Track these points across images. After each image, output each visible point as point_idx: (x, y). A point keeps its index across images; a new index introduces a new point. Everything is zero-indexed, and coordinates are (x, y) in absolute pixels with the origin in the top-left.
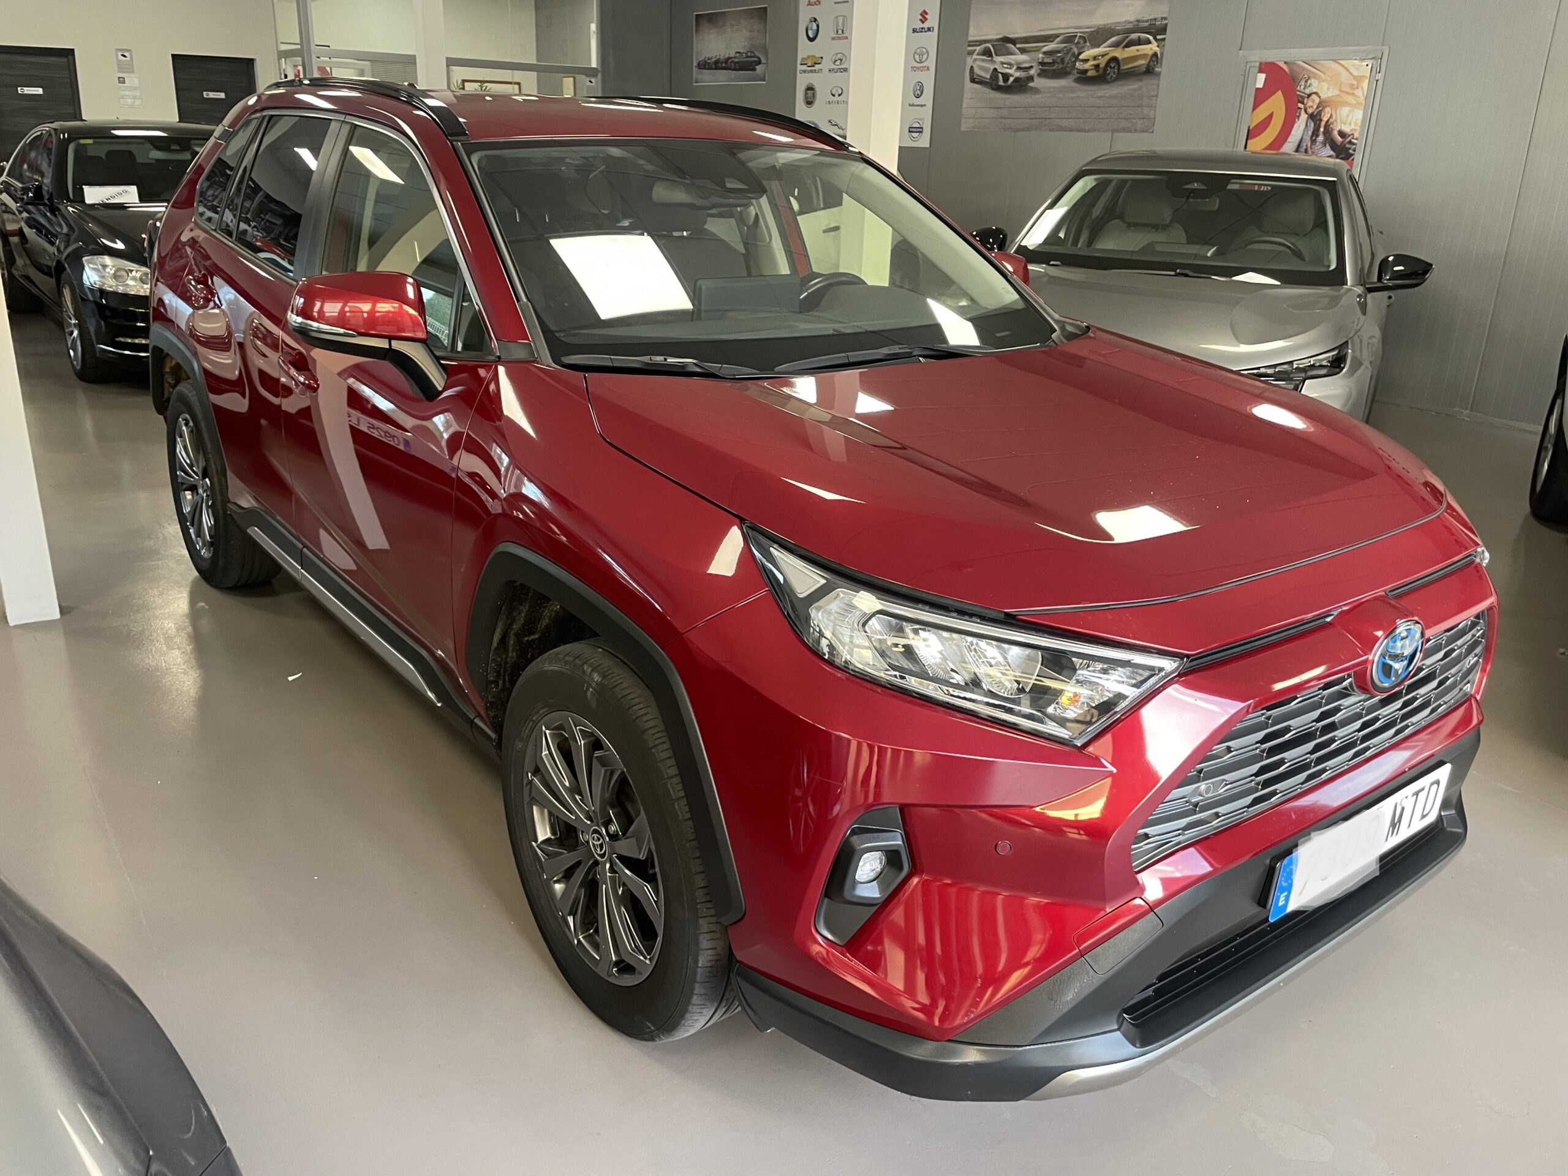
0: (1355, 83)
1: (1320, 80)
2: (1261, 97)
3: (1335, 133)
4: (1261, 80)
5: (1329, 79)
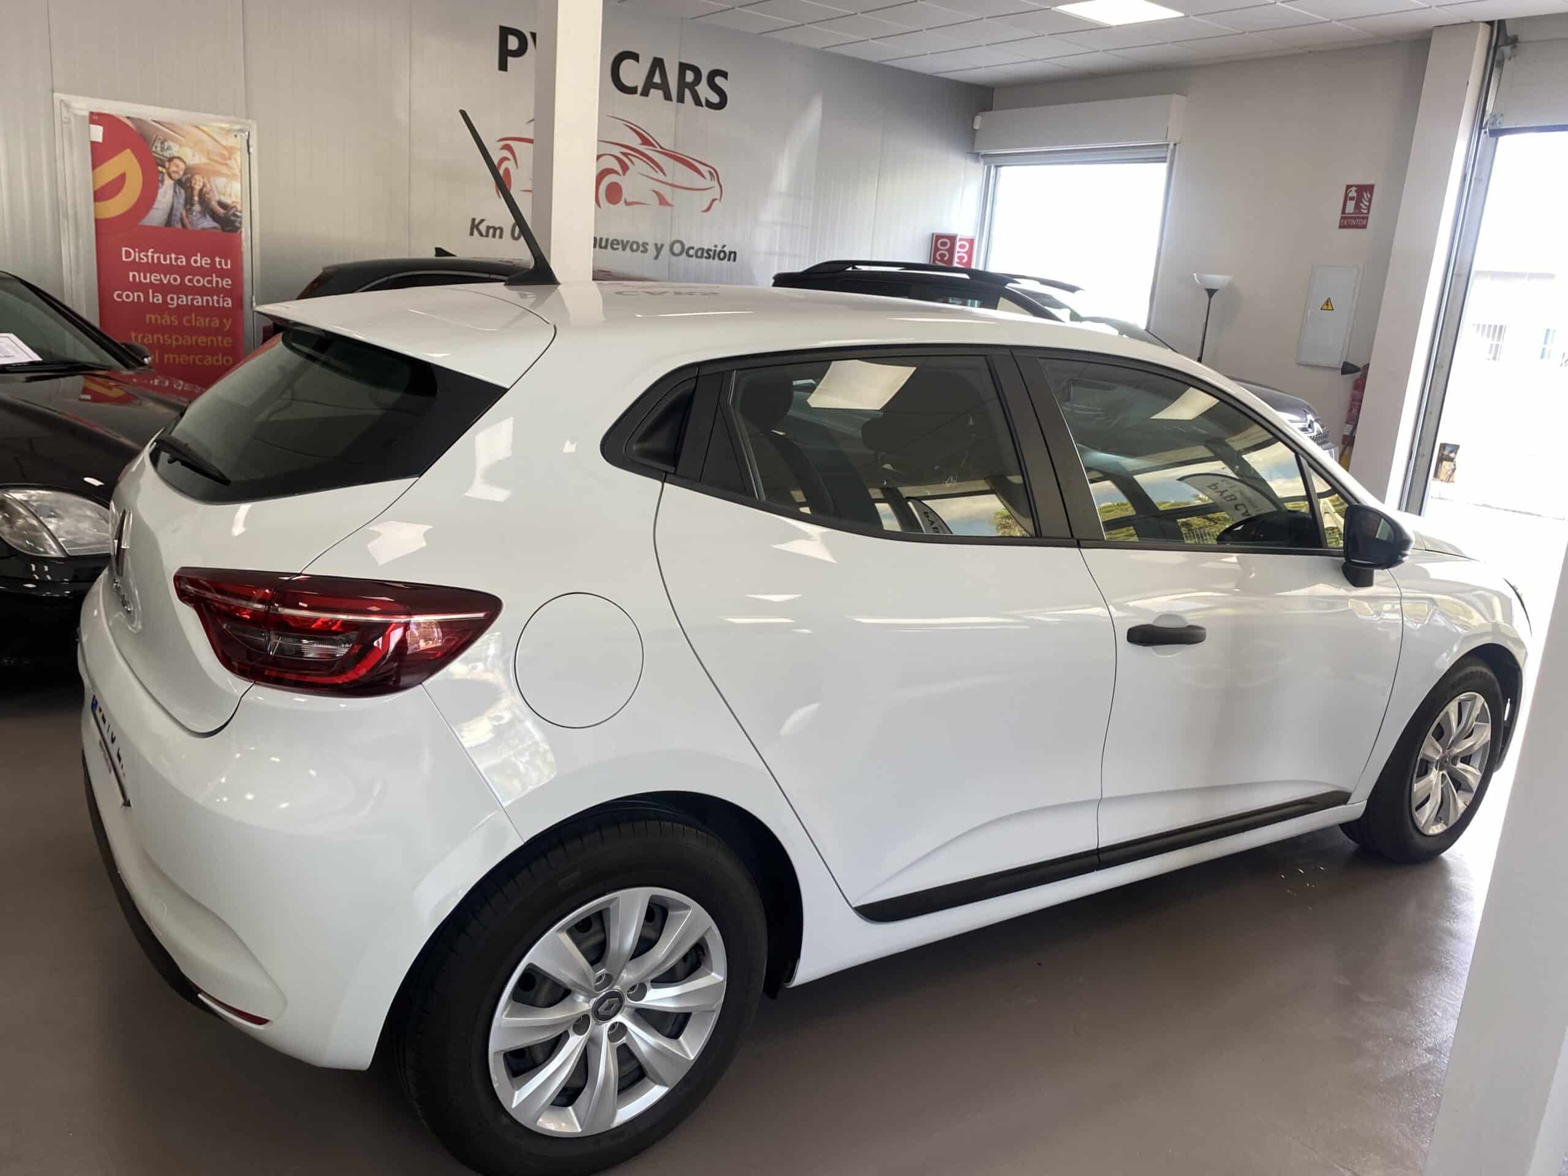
0: (225, 152)
1: (181, 145)
2: (99, 154)
3: (214, 204)
4: (97, 133)
5: (192, 145)
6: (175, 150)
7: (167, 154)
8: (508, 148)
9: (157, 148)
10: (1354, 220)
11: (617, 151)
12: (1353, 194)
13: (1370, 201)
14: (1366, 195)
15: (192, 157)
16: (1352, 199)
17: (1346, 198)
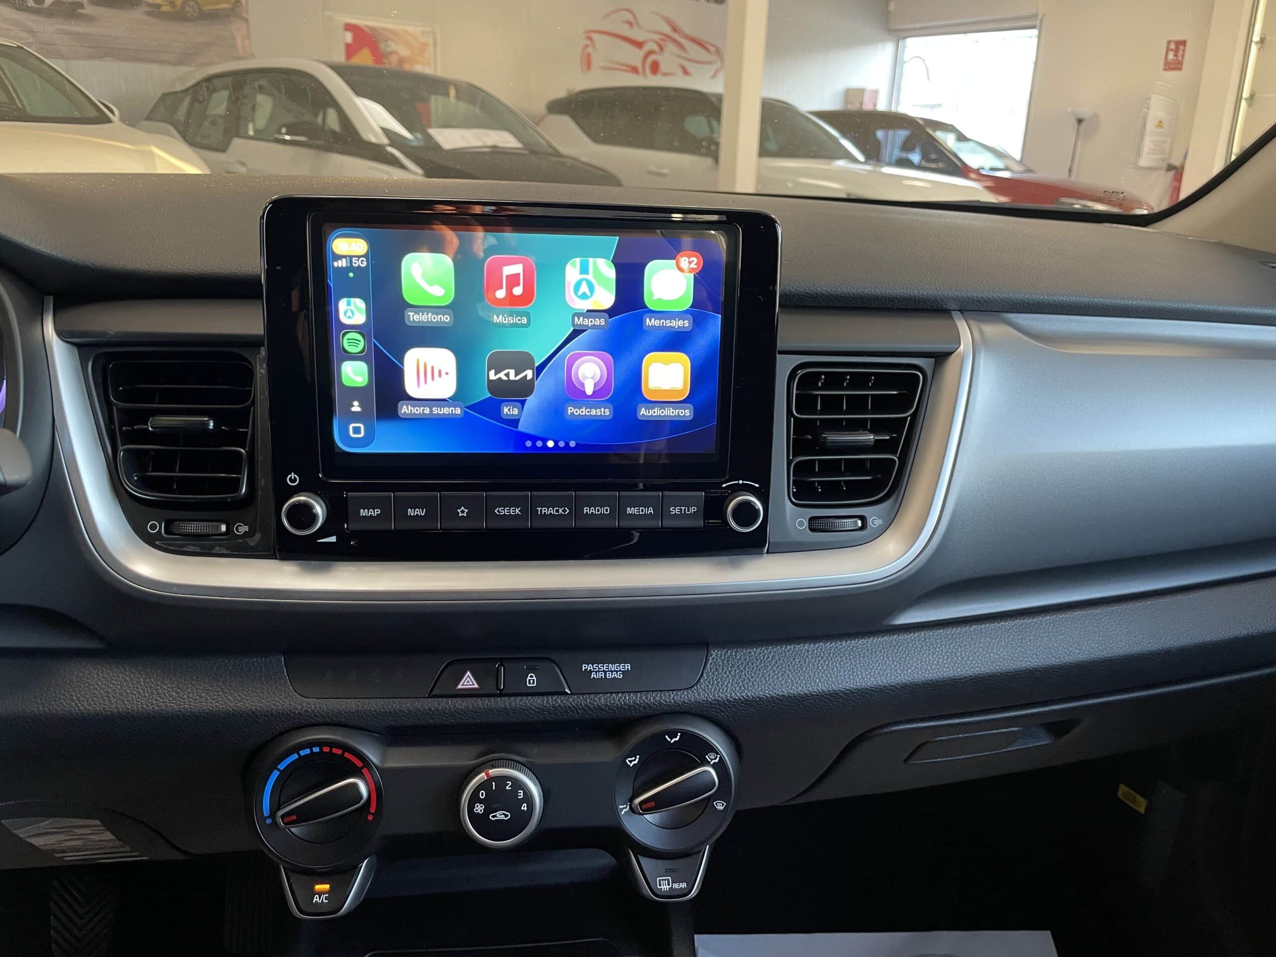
1: (396, 43)
2: (350, 50)
4: (349, 37)
5: (402, 43)
6: (393, 46)
7: (389, 49)
8: (589, 38)
9: (382, 46)
10: (1174, 65)
11: (656, 37)
12: (1173, 46)
13: (1184, 51)
14: (1181, 47)
15: (403, 52)
16: (1172, 50)
17: (1168, 50)
